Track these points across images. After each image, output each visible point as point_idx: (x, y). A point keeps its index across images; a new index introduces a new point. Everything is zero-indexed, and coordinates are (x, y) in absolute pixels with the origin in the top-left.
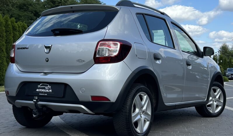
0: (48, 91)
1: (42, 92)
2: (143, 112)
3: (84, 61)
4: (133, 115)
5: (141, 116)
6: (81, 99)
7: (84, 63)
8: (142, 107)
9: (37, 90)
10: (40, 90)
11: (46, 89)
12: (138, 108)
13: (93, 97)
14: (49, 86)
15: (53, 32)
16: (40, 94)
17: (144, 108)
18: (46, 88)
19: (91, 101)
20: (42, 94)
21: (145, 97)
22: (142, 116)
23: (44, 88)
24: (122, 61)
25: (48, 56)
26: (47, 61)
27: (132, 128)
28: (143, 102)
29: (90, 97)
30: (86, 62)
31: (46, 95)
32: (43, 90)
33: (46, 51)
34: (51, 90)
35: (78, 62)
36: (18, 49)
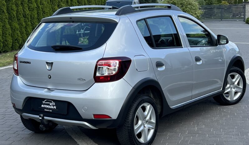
0: (52, 107)
1: (46, 108)
2: (147, 121)
3: (84, 80)
4: (136, 127)
5: (144, 126)
6: (83, 117)
7: (85, 82)
8: (146, 118)
9: (42, 106)
10: (45, 106)
11: (51, 106)
12: (141, 120)
13: (95, 115)
14: (53, 103)
15: (54, 48)
16: (45, 110)
17: (148, 118)
18: (50, 104)
19: (94, 118)
20: (47, 110)
21: (148, 107)
22: (146, 125)
23: (49, 105)
24: (122, 79)
25: (50, 73)
26: (50, 78)
27: (135, 141)
28: (146, 113)
29: (92, 115)
30: (86, 81)
31: (51, 111)
32: (48, 106)
33: (48, 68)
34: (55, 107)
35: (79, 80)
36: (21, 62)
